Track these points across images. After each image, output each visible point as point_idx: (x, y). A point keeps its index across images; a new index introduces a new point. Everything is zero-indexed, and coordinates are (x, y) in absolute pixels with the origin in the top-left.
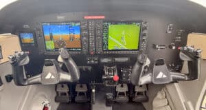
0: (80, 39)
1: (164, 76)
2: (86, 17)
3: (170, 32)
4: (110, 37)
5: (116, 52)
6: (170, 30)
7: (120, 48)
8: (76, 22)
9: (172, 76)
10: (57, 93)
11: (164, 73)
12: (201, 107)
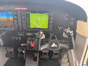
0: (13, 21)
1: (56, 46)
2: (16, 8)
3: (66, 19)
4: (31, 20)
5: (35, 30)
6: (66, 18)
7: (37, 27)
8: (10, 11)
9: (60, 45)
10: (7, 51)
11: (55, 44)
12: (83, 64)
